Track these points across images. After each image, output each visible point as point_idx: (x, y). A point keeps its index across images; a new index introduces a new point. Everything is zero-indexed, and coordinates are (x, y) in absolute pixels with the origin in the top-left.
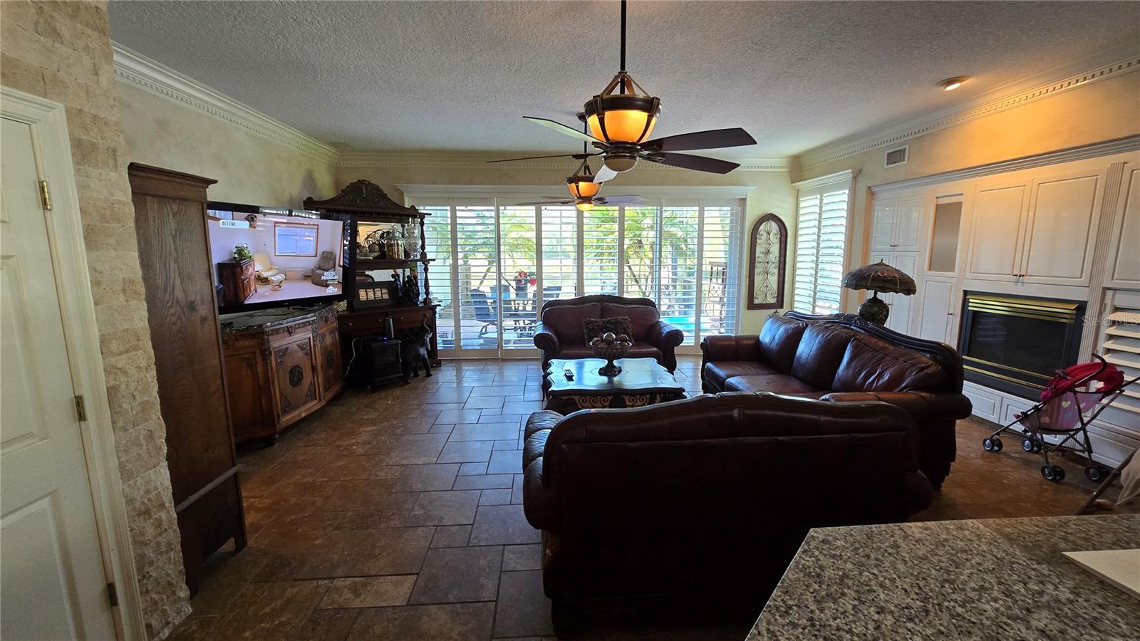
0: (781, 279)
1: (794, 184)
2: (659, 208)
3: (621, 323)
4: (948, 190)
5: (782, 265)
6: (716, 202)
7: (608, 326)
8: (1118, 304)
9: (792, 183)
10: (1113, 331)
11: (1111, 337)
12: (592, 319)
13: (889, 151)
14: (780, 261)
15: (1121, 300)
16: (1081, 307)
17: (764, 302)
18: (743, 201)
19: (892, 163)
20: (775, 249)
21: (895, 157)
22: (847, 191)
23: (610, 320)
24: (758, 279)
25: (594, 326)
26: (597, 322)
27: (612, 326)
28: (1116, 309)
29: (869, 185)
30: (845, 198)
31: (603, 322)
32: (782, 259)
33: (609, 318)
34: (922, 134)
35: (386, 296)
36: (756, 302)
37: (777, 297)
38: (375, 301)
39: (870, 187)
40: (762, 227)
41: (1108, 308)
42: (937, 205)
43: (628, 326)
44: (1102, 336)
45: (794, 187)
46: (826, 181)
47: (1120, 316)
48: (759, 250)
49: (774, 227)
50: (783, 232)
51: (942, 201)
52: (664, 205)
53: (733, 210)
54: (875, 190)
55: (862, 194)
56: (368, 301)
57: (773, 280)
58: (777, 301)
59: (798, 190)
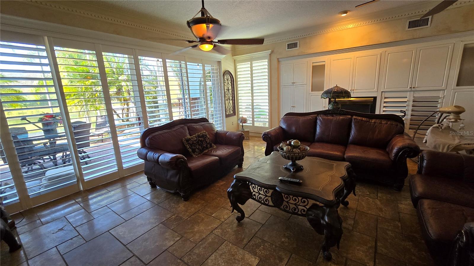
0: (234, 102)
4: (318, 60)
5: (233, 95)
8: (386, 96)
9: (232, 56)
10: (385, 105)
11: (384, 107)
13: (288, 43)
15: (387, 95)
16: (375, 98)
19: (290, 48)
20: (230, 88)
21: (291, 46)
22: (267, 60)
23: (199, 135)
27: (202, 139)
28: (385, 98)
29: (278, 58)
30: (267, 63)
31: (196, 137)
32: (233, 92)
34: (306, 36)
36: (228, 113)
37: (233, 111)
39: (278, 59)
41: (383, 98)
42: (313, 66)
44: (382, 107)
45: (233, 58)
46: (253, 56)
47: (386, 100)
49: (229, 77)
50: (232, 79)
51: (315, 64)
54: (280, 60)
55: (275, 62)
57: (231, 102)
58: (233, 113)
59: (235, 60)
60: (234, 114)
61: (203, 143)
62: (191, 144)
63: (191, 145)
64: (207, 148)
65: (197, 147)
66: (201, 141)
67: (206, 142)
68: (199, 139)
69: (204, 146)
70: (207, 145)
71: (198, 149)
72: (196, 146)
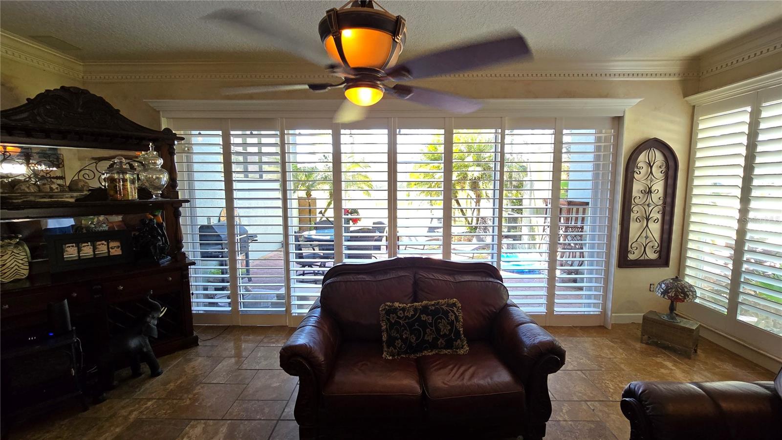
0: (666, 227)
1: (687, 99)
2: (500, 131)
3: (446, 313)
5: (668, 209)
6: (579, 122)
7: (424, 317)
9: (686, 95)
12: (397, 304)
14: (664, 203)
17: (642, 258)
18: (618, 121)
20: (658, 187)
23: (426, 307)
24: (634, 227)
25: (399, 318)
26: (403, 309)
27: (429, 319)
31: (416, 309)
32: (669, 200)
33: (425, 302)
35: (116, 251)
36: (631, 257)
37: (660, 252)
38: (95, 259)
40: (642, 158)
43: (456, 317)
45: (687, 101)
48: (637, 187)
49: (658, 157)
50: (671, 163)
52: (507, 125)
53: (601, 133)
56: (80, 261)
57: (655, 228)
58: (660, 257)
59: (694, 107)
60: (663, 260)
61: (428, 330)
62: (390, 322)
63: (391, 326)
64: (433, 345)
65: (401, 336)
66: (424, 324)
67: (438, 330)
68: (419, 317)
69: (426, 338)
70: (436, 340)
71: (404, 341)
72: (403, 331)
